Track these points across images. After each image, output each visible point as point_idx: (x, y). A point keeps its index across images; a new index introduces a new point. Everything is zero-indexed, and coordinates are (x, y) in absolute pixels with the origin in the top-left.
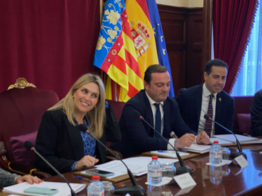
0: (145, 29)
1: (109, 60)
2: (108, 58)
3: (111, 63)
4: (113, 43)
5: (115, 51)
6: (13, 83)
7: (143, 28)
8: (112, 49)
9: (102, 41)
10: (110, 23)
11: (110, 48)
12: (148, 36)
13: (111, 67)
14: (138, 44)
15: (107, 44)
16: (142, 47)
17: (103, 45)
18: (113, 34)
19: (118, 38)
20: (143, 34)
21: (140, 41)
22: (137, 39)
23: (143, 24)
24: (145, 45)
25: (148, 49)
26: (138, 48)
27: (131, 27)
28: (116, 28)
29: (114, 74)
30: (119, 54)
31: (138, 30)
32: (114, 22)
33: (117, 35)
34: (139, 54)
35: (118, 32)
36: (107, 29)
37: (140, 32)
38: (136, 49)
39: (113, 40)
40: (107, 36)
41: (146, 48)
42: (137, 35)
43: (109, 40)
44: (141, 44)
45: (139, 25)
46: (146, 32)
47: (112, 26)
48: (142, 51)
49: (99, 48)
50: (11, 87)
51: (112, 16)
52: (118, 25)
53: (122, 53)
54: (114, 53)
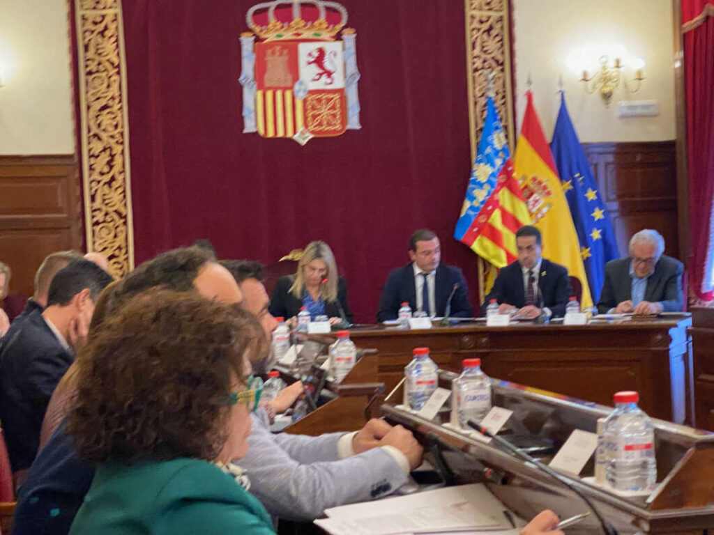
0: (543, 184)
1: (476, 230)
2: (473, 227)
3: (479, 232)
4: (482, 206)
5: (484, 217)
7: (540, 183)
8: (480, 215)
9: (467, 204)
10: (477, 181)
11: (477, 213)
12: (549, 194)
13: (479, 237)
14: (534, 205)
15: (472, 208)
16: (539, 210)
17: (468, 210)
18: (481, 195)
19: (489, 199)
20: (540, 192)
21: (536, 201)
22: (531, 200)
23: (539, 178)
24: (543, 206)
28: (487, 187)
29: (485, 249)
30: (490, 221)
31: (532, 186)
32: (483, 179)
33: (488, 196)
34: (535, 218)
35: (489, 192)
36: (474, 189)
37: (537, 188)
38: (530, 213)
39: (482, 203)
40: (473, 199)
41: (544, 210)
42: (532, 193)
43: (476, 204)
44: (538, 206)
45: (534, 179)
46: (545, 188)
47: (481, 185)
48: (539, 216)
49: (463, 215)
51: (482, 172)
52: (489, 182)
53: (496, 219)
54: (482, 220)
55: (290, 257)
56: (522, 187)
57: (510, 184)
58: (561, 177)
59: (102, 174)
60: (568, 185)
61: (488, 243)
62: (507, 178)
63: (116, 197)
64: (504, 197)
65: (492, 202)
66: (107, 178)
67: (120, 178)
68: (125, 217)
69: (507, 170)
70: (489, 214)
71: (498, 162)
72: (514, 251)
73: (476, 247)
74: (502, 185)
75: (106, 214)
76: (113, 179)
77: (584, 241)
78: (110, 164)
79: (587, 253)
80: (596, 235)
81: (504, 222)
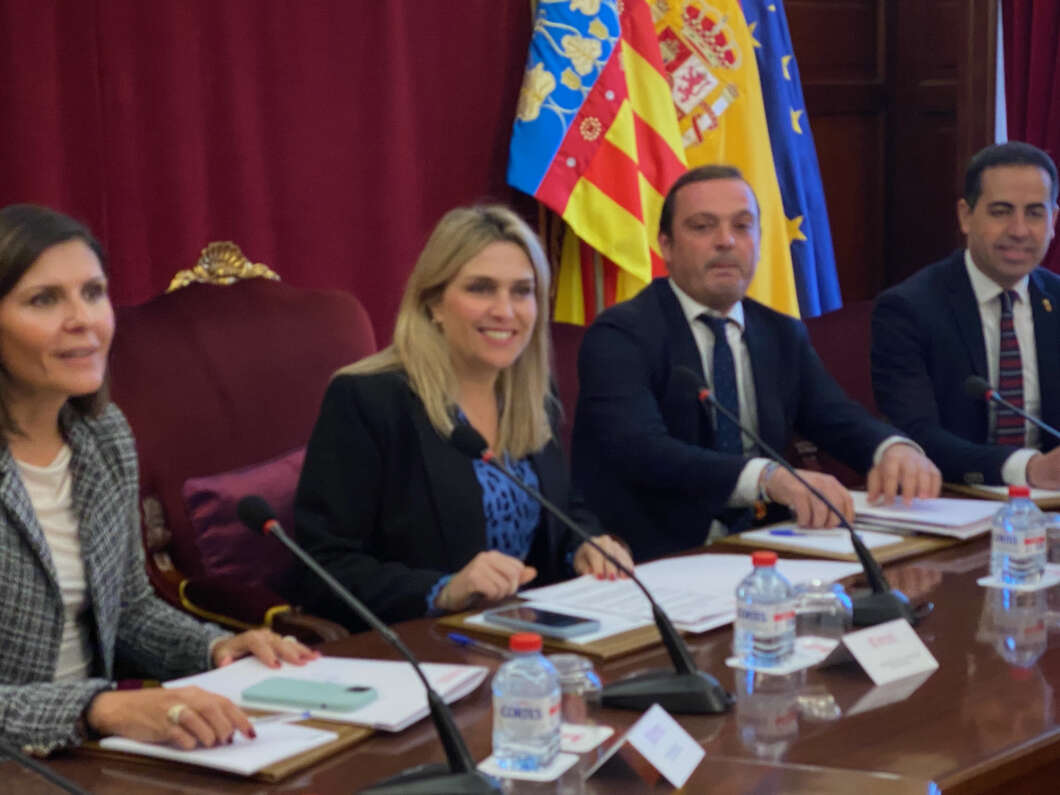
0: (716, 30)
1: (571, 163)
2: (565, 154)
3: (578, 172)
4: (586, 90)
5: (595, 122)
6: (190, 265)
7: (708, 24)
8: (582, 116)
9: (540, 83)
10: (573, 7)
11: (575, 111)
12: (729, 57)
13: (579, 188)
14: (688, 92)
15: (561, 94)
16: (705, 106)
17: (546, 101)
18: (583, 53)
19: (606, 69)
20: (707, 51)
21: (695, 80)
22: (681, 72)
23: (707, 10)
24: (716, 94)
25: (728, 112)
26: (687, 108)
27: (658, 19)
28: (598, 29)
29: (594, 219)
30: (609, 136)
31: (685, 32)
32: (587, 4)
33: (601, 58)
34: (691, 132)
35: (605, 45)
36: (558, 35)
37: (697, 40)
38: (681, 115)
39: (585, 80)
40: (558, 65)
41: (719, 107)
42: (683, 54)
43: (570, 80)
44: (701, 92)
45: (693, 12)
46: (721, 40)
47: (581, 22)
48: (705, 122)
49: (530, 111)
50: (180, 281)
53: (624, 132)
54: (590, 132)
56: (659, 31)
61: (606, 206)
65: (612, 79)
70: (608, 115)
79: (794, 229)
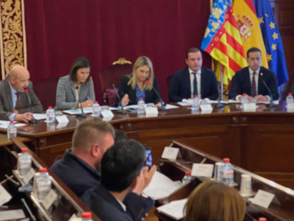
0: (249, 20)
1: (212, 45)
2: (211, 43)
3: (214, 46)
4: (216, 32)
5: (218, 38)
7: (247, 19)
8: (215, 36)
9: (208, 31)
10: (214, 18)
12: (252, 25)
13: (214, 49)
14: (243, 31)
15: (211, 33)
16: (246, 34)
17: (208, 34)
18: (216, 26)
19: (220, 28)
20: (247, 24)
21: (244, 29)
23: (247, 16)
24: (248, 32)
25: (251, 35)
26: (243, 34)
28: (220, 21)
29: (217, 55)
30: (221, 40)
31: (242, 20)
32: (217, 17)
33: (220, 26)
34: (243, 39)
35: (220, 24)
36: (211, 22)
37: (245, 22)
38: (241, 35)
39: (216, 30)
40: (211, 27)
41: (249, 34)
42: (242, 24)
43: (213, 30)
44: (246, 32)
45: (244, 17)
46: (250, 22)
47: (216, 20)
48: (246, 37)
49: (206, 36)
51: (216, 12)
52: (221, 19)
53: (224, 39)
54: (216, 39)
55: (118, 62)
56: (237, 21)
57: (231, 19)
58: (258, 15)
59: (8, 11)
60: (261, 20)
61: (219, 52)
62: (229, 17)
63: (16, 25)
64: (228, 26)
65: (222, 30)
66: (11, 14)
67: (18, 14)
68: (22, 37)
69: (229, 12)
70: (220, 36)
71: (225, 7)
72: (232, 56)
73: (212, 54)
74: (226, 20)
75: (11, 34)
76: (15, 14)
77: (269, 51)
78: (13, 6)
79: (270, 57)
80: (274, 47)
81: (228, 42)
